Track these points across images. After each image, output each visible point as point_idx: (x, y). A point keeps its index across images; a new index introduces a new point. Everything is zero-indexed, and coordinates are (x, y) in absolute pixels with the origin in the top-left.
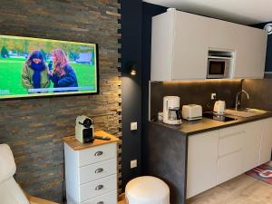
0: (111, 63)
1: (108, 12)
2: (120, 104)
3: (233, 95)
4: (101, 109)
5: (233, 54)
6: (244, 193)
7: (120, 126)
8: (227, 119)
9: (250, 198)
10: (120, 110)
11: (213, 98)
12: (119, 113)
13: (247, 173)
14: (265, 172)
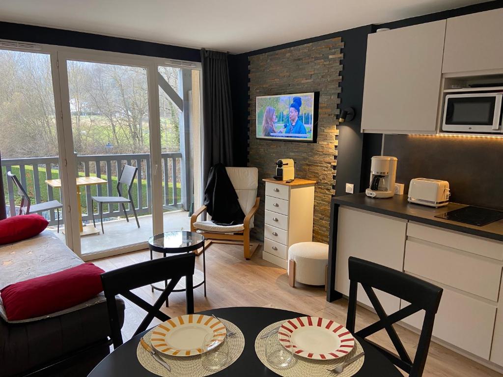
0: (329, 111)
1: (331, 57)
2: (335, 157)
4: (317, 158)
7: (334, 182)
10: (335, 164)
12: (334, 167)
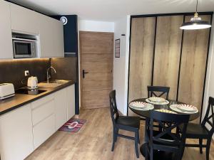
3: (44, 71)
5: (38, 37)
6: (57, 148)
8: (40, 92)
9: (61, 149)
11: (26, 75)
13: (60, 130)
14: (72, 124)
